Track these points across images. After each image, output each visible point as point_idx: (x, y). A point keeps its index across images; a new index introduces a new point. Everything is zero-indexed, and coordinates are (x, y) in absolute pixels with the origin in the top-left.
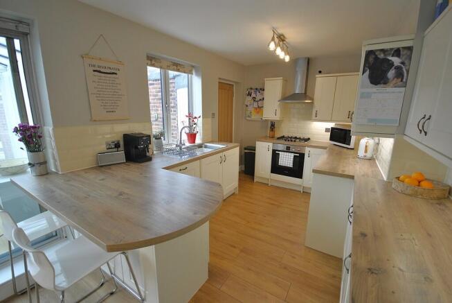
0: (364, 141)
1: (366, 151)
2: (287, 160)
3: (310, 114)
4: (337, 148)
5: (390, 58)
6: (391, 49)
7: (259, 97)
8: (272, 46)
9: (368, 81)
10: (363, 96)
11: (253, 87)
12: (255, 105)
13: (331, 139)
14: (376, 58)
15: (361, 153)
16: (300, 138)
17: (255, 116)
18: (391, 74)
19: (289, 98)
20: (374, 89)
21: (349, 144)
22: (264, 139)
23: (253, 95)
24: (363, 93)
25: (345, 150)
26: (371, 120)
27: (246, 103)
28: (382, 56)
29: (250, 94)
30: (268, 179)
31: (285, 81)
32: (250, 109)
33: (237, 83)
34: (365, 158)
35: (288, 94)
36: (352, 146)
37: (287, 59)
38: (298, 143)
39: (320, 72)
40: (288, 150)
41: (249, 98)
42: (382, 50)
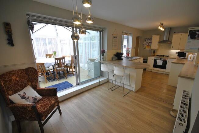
0: (190, 55)
1: (190, 59)
2: (160, 63)
3: (170, 47)
4: (180, 59)
5: (196, 32)
6: (197, 30)
7: (149, 41)
8: (159, 28)
9: (190, 38)
10: (188, 42)
11: (147, 38)
12: (148, 44)
13: (178, 56)
14: (192, 32)
15: (189, 59)
16: (165, 56)
17: (147, 48)
18: (196, 36)
19: (161, 42)
20: (192, 40)
21: (185, 57)
22: (151, 56)
23: (147, 41)
24: (188, 41)
25: (183, 59)
26: (190, 48)
27: (144, 44)
28: (194, 32)
29: (145, 41)
30: (152, 70)
31: (160, 36)
32: (145, 46)
33: (141, 37)
34: (190, 61)
35: (161, 41)
36: (186, 58)
37: (163, 30)
38: (164, 57)
39: (175, 33)
40: (161, 59)
41: (145, 42)
42: (194, 30)
